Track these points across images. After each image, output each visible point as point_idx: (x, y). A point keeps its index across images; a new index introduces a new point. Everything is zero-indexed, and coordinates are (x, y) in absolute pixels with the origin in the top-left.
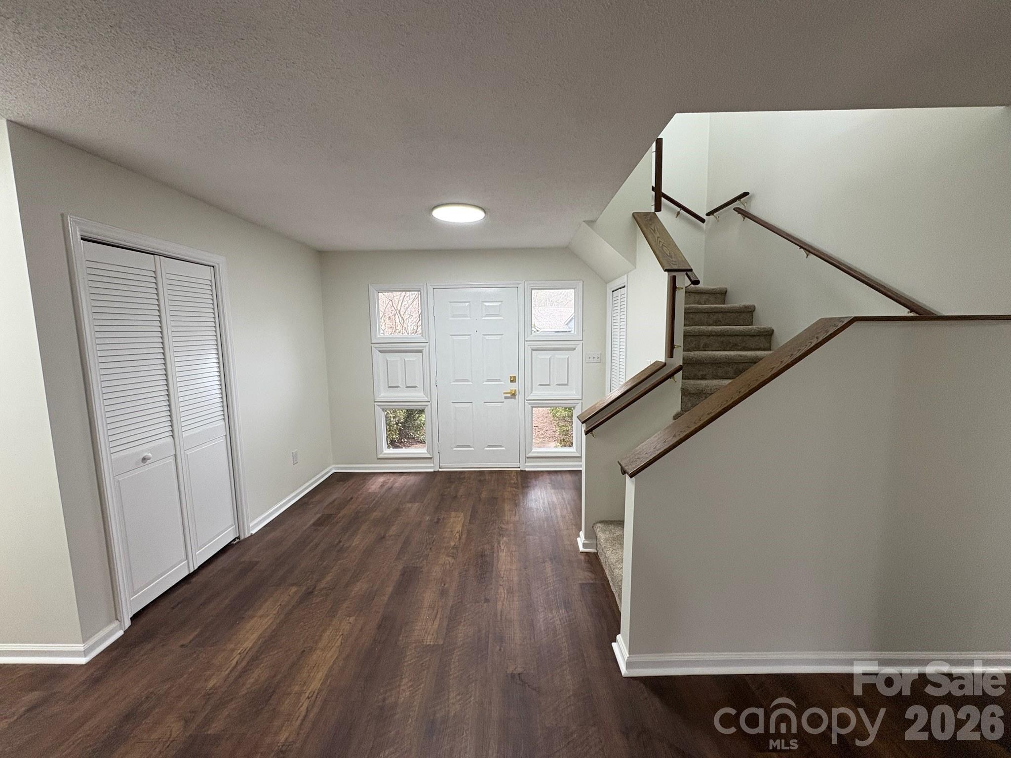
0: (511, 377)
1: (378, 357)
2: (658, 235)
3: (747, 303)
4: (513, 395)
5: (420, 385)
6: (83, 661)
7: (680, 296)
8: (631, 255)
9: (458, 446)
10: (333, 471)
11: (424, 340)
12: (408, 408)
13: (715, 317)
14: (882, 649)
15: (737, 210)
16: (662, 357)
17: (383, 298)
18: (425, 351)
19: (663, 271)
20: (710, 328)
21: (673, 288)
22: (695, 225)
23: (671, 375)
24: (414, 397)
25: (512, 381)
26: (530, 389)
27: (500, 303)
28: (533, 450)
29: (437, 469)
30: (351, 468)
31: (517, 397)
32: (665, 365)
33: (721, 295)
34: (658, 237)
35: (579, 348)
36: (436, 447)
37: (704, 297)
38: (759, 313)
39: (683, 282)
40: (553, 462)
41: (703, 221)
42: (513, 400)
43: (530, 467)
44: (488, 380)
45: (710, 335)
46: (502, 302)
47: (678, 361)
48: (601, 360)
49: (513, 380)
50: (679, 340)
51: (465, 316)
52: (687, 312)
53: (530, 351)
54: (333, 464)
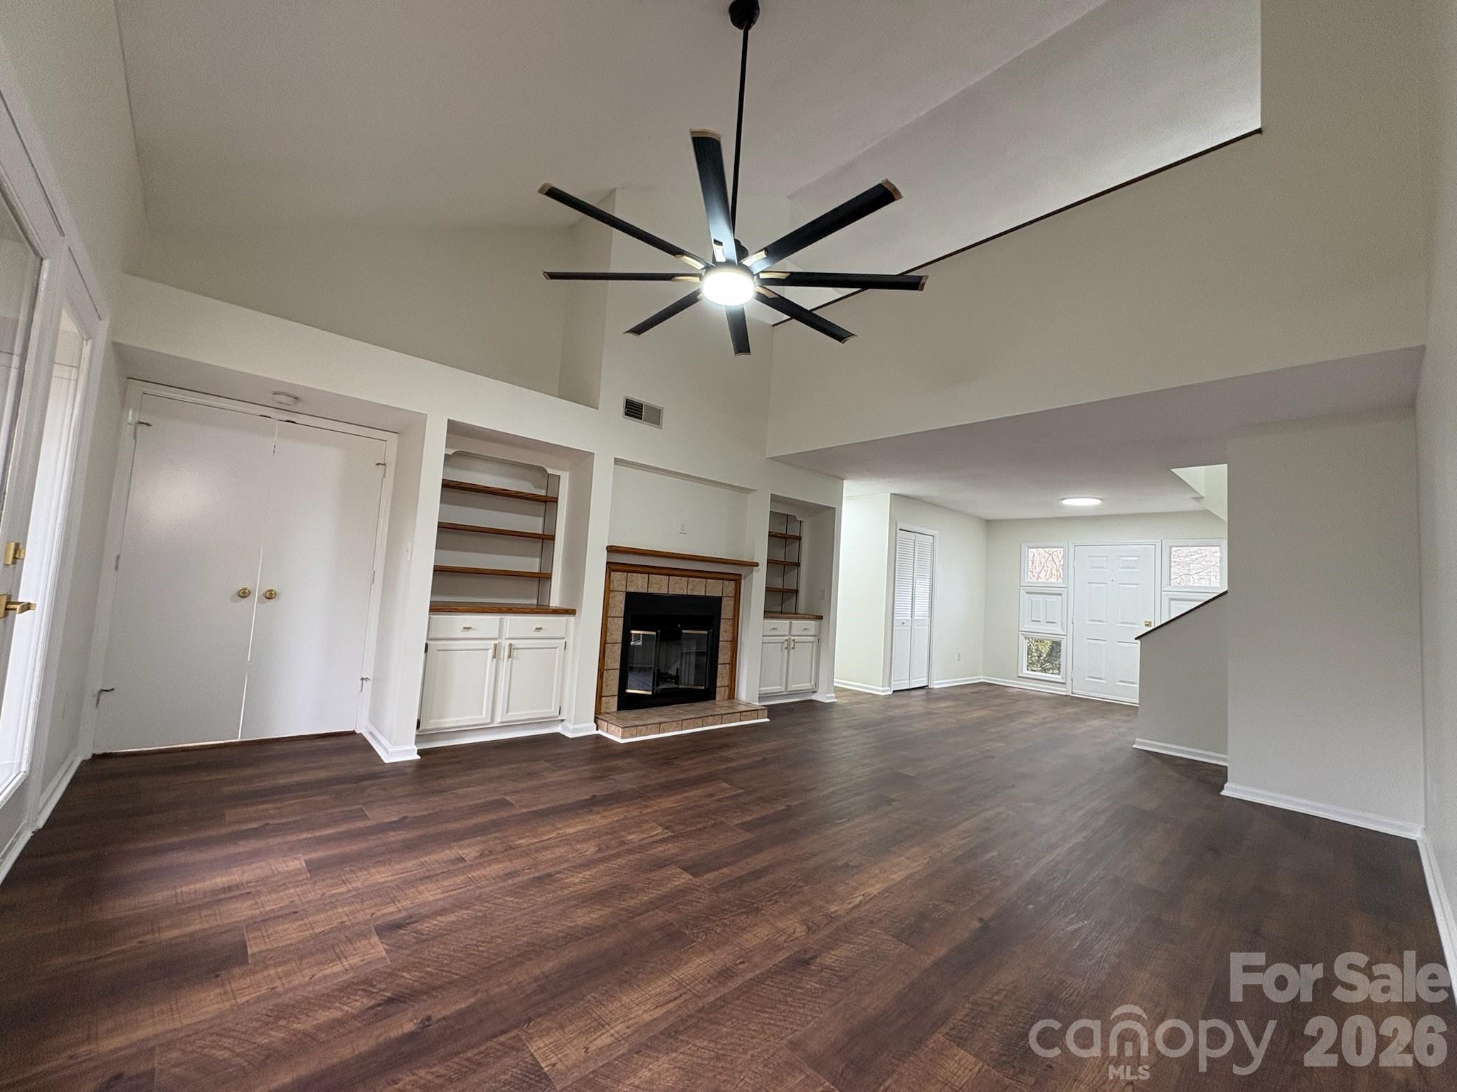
0: (1146, 622)
1: (1025, 598)
5: (1058, 622)
6: (881, 695)
9: (1090, 677)
10: (982, 680)
11: (1064, 586)
12: (1053, 639)
17: (1032, 553)
18: (1064, 595)
24: (1055, 631)
25: (1146, 625)
27: (1135, 558)
29: (1070, 694)
30: (996, 681)
36: (1069, 674)
44: (1123, 623)
46: (1138, 556)
49: (1148, 624)
51: (1102, 568)
53: (1167, 599)
54: (983, 675)
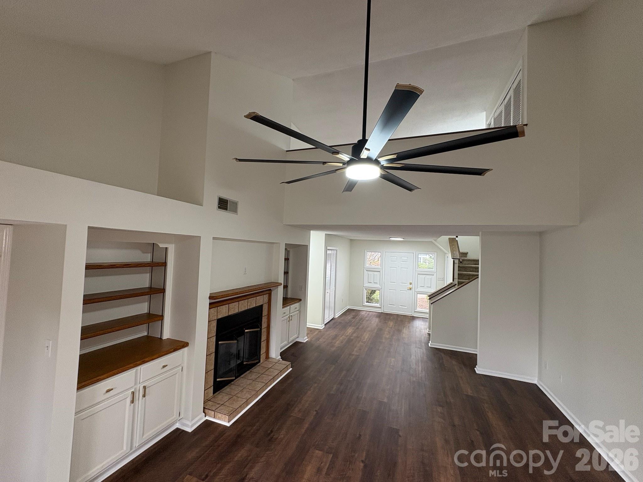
1: (366, 273)
2: (454, 247)
4: (411, 289)
5: (379, 283)
6: (322, 328)
7: (456, 265)
9: (390, 305)
10: (348, 308)
11: (381, 268)
12: (372, 290)
16: (451, 281)
17: (369, 254)
18: (381, 272)
19: (451, 258)
21: (454, 263)
23: (454, 285)
24: (374, 286)
25: (410, 284)
26: (416, 288)
27: (407, 258)
28: (417, 309)
29: (383, 312)
30: (354, 308)
32: (452, 283)
34: (454, 248)
35: (435, 275)
36: (382, 304)
39: (456, 261)
40: (424, 314)
42: (410, 291)
43: (415, 315)
44: (402, 283)
46: (408, 257)
47: (456, 282)
48: (443, 279)
50: (456, 277)
51: (395, 261)
53: (417, 274)
54: (349, 306)
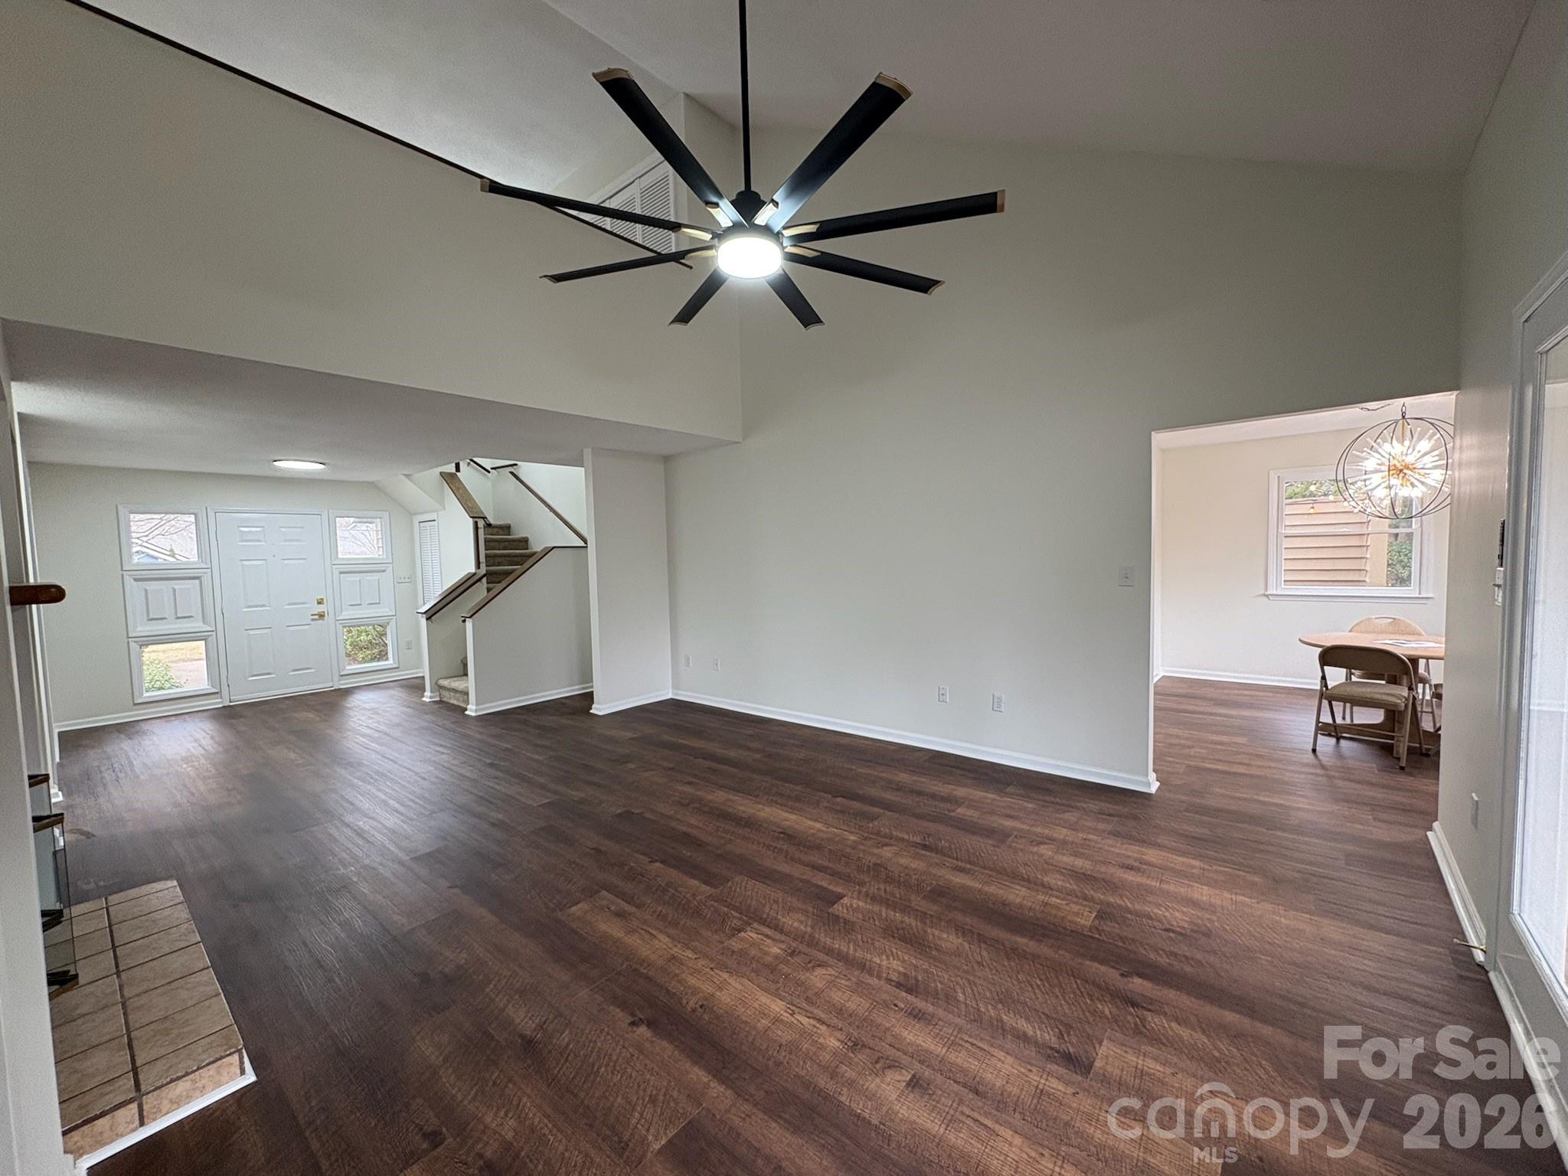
0: (318, 600)
1: (133, 586)
2: (462, 492)
3: (524, 536)
4: (322, 616)
5: (197, 615)
7: (481, 532)
8: (441, 501)
9: (254, 676)
11: (204, 566)
13: (502, 544)
14: (582, 684)
15: (512, 473)
16: (473, 570)
18: (205, 579)
20: (501, 552)
21: (476, 528)
22: (485, 475)
23: (480, 580)
26: (339, 609)
28: (347, 668)
29: (227, 703)
30: (90, 722)
31: (326, 618)
32: (475, 574)
33: (507, 529)
34: (463, 494)
35: (389, 570)
36: (224, 680)
37: (495, 530)
38: (531, 541)
39: (481, 523)
40: (369, 676)
41: (489, 472)
42: (321, 621)
43: (344, 684)
44: (290, 604)
45: (501, 556)
47: (483, 570)
48: (412, 579)
49: (320, 602)
50: (482, 559)
52: (486, 541)
53: (338, 574)
